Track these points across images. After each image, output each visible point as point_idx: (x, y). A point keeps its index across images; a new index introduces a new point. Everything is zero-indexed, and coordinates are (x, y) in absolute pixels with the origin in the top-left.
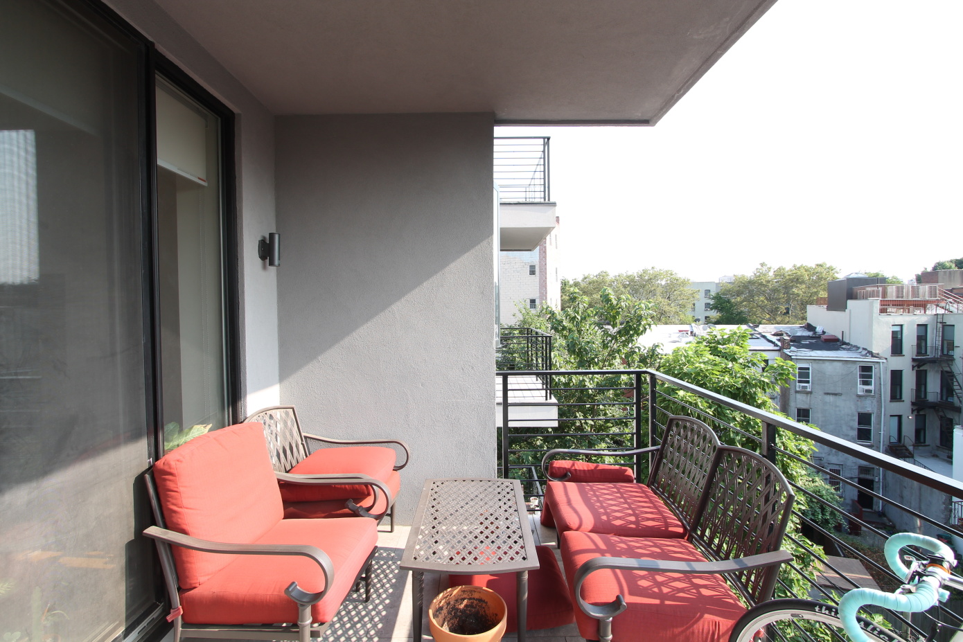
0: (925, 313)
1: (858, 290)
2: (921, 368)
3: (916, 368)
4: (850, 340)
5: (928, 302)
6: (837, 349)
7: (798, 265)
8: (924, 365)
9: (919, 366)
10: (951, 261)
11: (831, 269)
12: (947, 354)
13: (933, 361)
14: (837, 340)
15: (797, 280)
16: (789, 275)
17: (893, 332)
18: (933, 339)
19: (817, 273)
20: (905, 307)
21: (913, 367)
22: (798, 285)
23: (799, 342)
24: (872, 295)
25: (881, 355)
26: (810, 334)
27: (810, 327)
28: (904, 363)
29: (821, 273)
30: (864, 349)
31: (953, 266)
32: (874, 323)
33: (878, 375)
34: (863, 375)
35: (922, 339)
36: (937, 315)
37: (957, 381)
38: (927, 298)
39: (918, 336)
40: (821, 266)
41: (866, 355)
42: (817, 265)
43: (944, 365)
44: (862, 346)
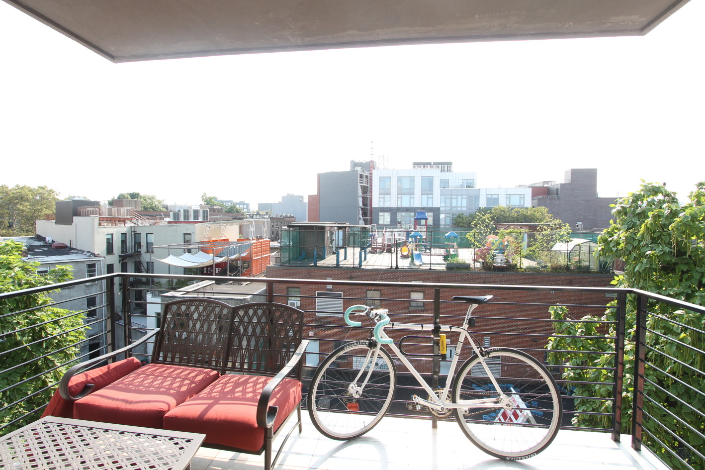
0: (125, 225)
1: (81, 209)
2: (124, 261)
3: (121, 261)
4: (76, 246)
5: (126, 219)
6: (67, 253)
7: (21, 186)
8: (126, 259)
9: (123, 260)
10: (128, 194)
11: (51, 191)
12: (138, 251)
13: (131, 256)
14: (66, 247)
15: (22, 198)
16: (13, 193)
17: (107, 239)
18: (130, 242)
19: (40, 194)
20: (113, 222)
21: (120, 261)
22: (23, 203)
23: (33, 250)
24: (93, 213)
25: (100, 255)
26: (42, 243)
27: (39, 238)
28: (114, 259)
29: (44, 194)
30: (88, 252)
31: (129, 197)
32: (95, 233)
33: (100, 269)
34: (89, 270)
35: (124, 242)
36: (131, 227)
37: (143, 267)
38: (126, 217)
39: (122, 241)
40: (43, 188)
41: (90, 256)
42: (40, 187)
43: (136, 257)
44: (86, 249)
